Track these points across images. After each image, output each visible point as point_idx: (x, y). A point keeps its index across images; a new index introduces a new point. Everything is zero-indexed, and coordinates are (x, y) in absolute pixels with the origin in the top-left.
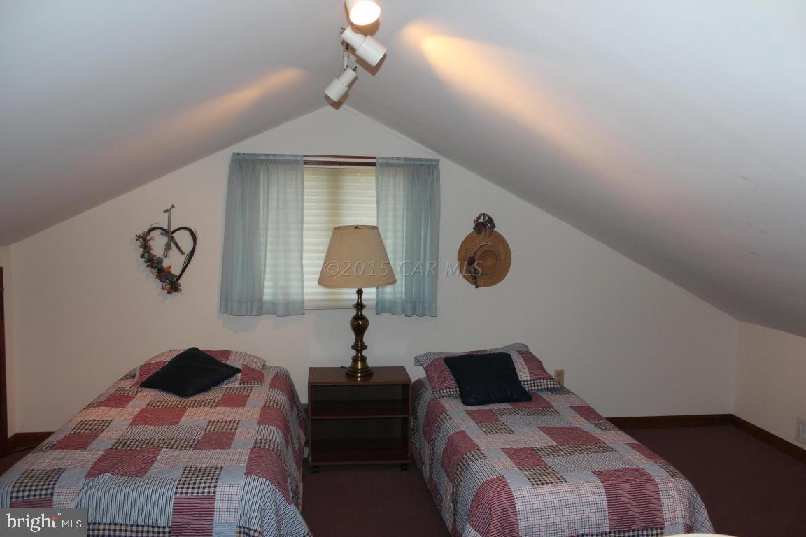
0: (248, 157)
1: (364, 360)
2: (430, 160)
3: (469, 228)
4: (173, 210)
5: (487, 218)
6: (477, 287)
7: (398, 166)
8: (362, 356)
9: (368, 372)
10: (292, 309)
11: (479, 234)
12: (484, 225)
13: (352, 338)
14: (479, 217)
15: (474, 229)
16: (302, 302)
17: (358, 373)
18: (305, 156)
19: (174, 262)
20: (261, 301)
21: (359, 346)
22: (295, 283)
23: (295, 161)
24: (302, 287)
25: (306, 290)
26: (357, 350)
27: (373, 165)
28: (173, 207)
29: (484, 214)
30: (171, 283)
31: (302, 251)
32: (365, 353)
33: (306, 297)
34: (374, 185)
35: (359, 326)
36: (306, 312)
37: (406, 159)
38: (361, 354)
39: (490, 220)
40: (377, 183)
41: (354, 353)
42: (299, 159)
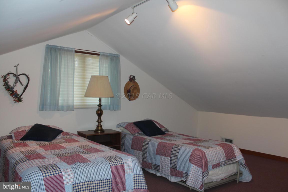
0: (54, 47)
1: (101, 126)
2: (117, 55)
3: (128, 80)
4: (18, 66)
5: (133, 76)
6: (130, 101)
7: (107, 56)
8: (100, 125)
9: (102, 131)
10: (70, 108)
11: (131, 82)
12: (132, 79)
13: (96, 118)
14: (131, 76)
15: (129, 80)
16: (73, 106)
17: (99, 131)
18: (75, 49)
19: (19, 89)
20: (58, 105)
21: (99, 121)
22: (71, 99)
23: (71, 50)
24: (73, 100)
25: (74, 101)
26: (99, 122)
27: (98, 55)
28: (18, 64)
29: (132, 75)
30: (18, 98)
31: (73, 86)
32: (101, 124)
33: (74, 104)
34: (99, 62)
35: (100, 113)
36: (74, 109)
37: (110, 54)
38: (100, 124)
39: (134, 77)
40: (100, 62)
41: (97, 124)
42: (73, 50)
